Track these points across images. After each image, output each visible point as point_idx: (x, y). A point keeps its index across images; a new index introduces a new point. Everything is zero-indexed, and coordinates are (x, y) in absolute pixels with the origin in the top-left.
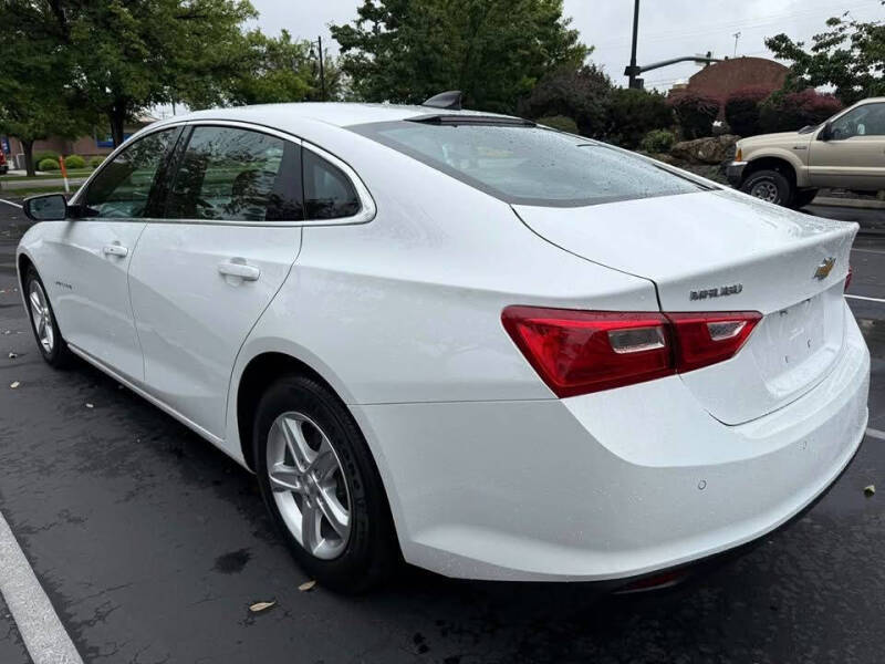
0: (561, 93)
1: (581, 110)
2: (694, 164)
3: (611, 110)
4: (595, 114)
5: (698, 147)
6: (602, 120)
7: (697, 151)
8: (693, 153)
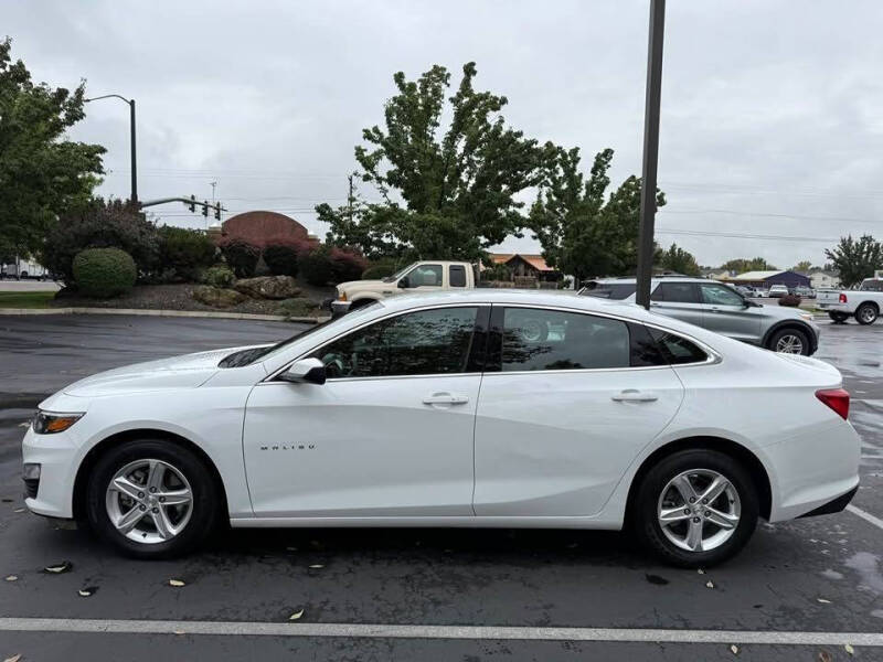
0: (111, 226)
1: (134, 244)
2: (258, 298)
3: (163, 246)
4: (148, 249)
5: (259, 285)
6: (156, 255)
7: (259, 287)
8: (256, 289)
